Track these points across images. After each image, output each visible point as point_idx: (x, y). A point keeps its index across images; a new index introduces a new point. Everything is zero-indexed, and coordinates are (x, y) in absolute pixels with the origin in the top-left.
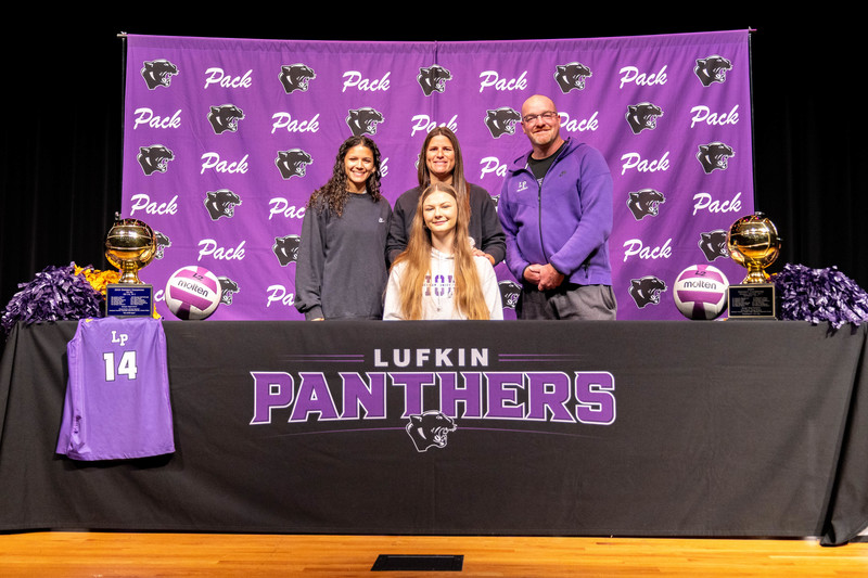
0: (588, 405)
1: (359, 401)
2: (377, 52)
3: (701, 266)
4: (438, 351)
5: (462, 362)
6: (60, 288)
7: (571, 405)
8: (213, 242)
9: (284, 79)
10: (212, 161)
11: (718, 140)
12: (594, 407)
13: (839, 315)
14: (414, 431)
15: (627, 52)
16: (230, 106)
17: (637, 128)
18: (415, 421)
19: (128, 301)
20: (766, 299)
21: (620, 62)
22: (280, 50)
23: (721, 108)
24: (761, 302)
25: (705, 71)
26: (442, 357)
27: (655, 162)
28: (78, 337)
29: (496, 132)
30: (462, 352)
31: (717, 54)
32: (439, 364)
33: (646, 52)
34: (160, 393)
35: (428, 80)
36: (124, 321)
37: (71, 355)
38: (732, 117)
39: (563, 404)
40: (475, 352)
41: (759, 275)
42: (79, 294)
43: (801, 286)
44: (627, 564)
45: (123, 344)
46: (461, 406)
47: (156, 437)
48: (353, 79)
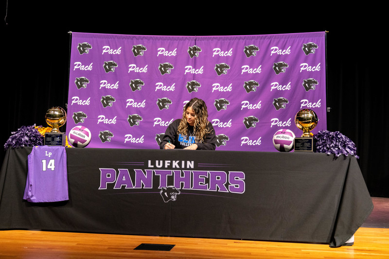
0: (234, 185)
1: (142, 181)
2: (171, 40)
3: (284, 130)
4: (174, 162)
5: (183, 166)
6: (26, 134)
7: (227, 185)
8: (104, 116)
9: (134, 51)
10: (104, 84)
11: (311, 78)
12: (236, 186)
13: (339, 151)
14: (163, 194)
15: (274, 41)
16: (112, 61)
17: (277, 72)
18: (164, 190)
19: (53, 140)
20: (309, 144)
21: (271, 44)
22: (132, 39)
23: (313, 64)
24: (307, 145)
25: (306, 49)
26: (175, 164)
27: (285, 86)
28: (32, 153)
29: (219, 73)
30: (183, 162)
31: (312, 42)
32: (174, 167)
33: (282, 40)
34: (63, 176)
35: (192, 52)
36: (50, 147)
37: (29, 160)
38: (317, 68)
39: (224, 184)
40: (188, 162)
41: (308, 133)
42: (34, 137)
43: (324, 139)
44: (240, 251)
45: (49, 156)
46: (182, 184)
47: (61, 194)
48: (162, 51)
